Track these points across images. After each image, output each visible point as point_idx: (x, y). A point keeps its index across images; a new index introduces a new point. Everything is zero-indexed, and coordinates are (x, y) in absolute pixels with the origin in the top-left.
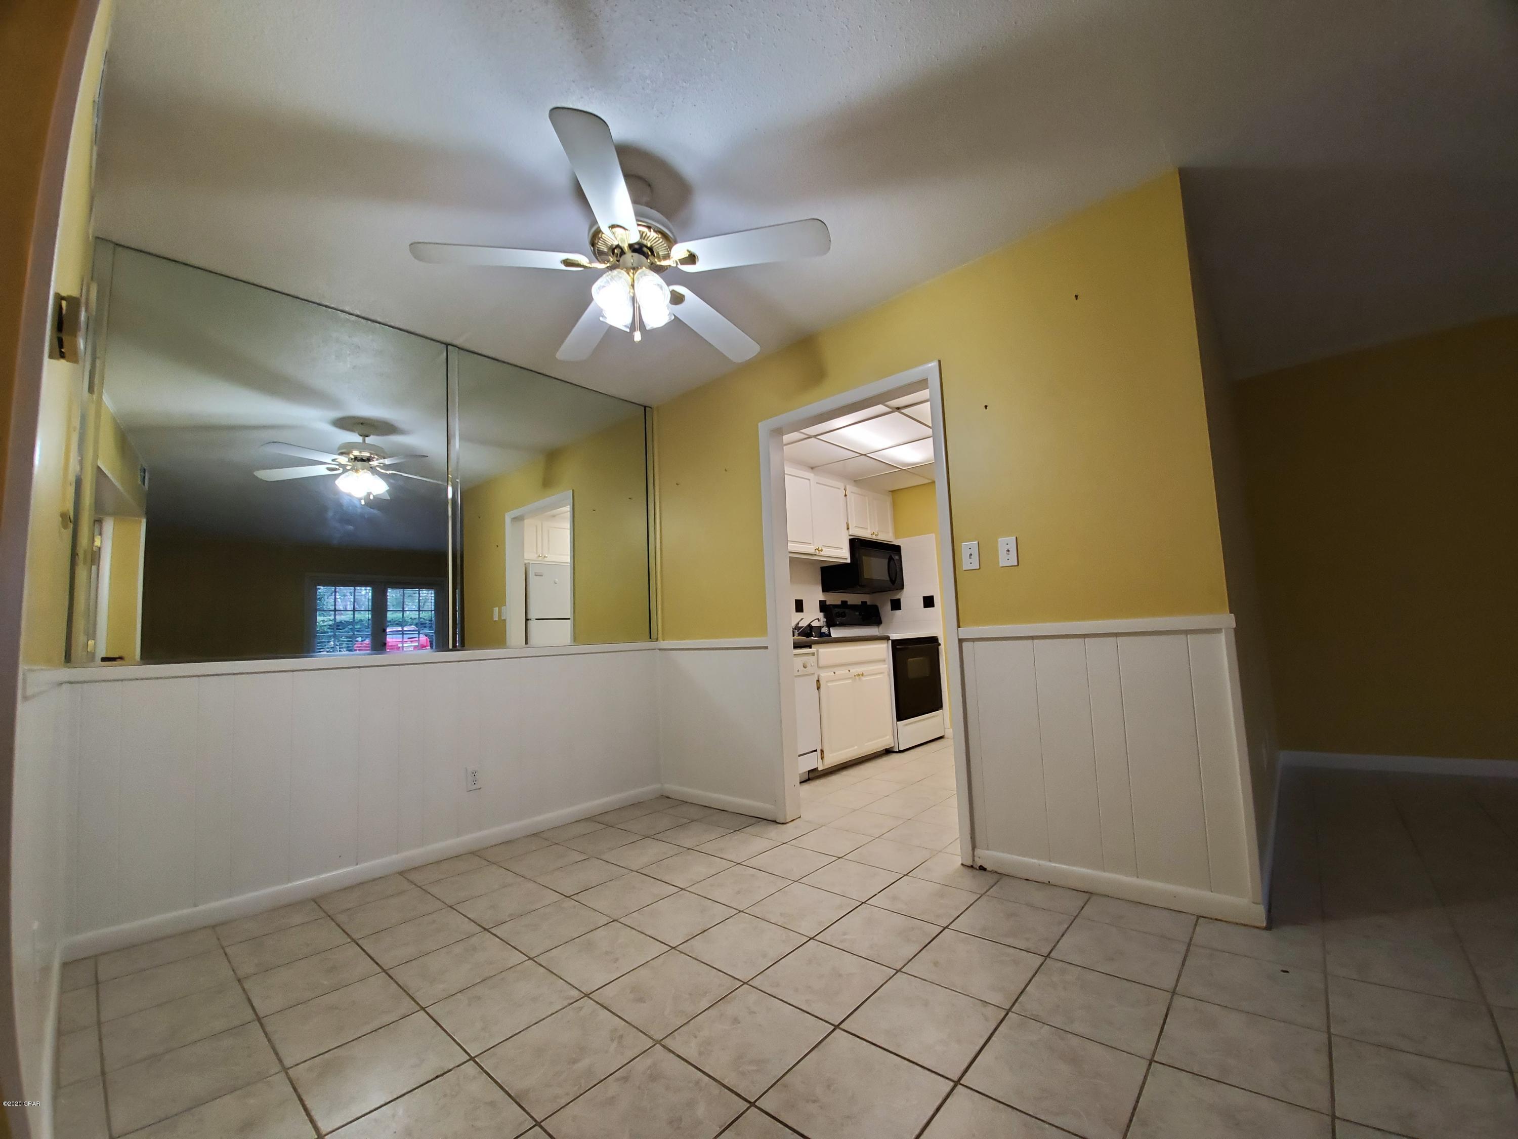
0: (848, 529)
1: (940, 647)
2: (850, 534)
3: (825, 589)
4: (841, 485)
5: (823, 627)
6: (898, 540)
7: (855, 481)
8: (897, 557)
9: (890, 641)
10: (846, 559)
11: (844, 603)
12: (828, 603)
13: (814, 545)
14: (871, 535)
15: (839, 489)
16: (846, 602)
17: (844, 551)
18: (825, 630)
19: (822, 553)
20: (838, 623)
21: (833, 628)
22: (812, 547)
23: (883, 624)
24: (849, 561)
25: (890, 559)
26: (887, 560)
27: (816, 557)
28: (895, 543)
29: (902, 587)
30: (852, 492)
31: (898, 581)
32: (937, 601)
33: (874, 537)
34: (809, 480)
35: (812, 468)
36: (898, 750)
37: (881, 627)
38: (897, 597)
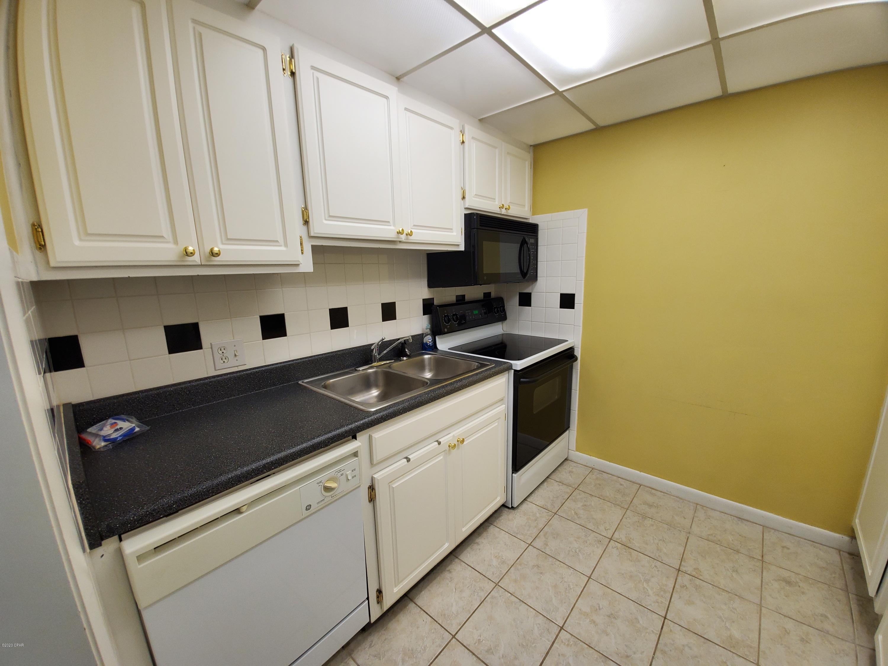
0: (464, 198)
1: (575, 364)
2: (467, 206)
3: (430, 285)
4: (454, 122)
5: (428, 335)
6: (535, 216)
7: (481, 120)
8: (532, 241)
9: (513, 371)
10: (458, 245)
11: (461, 299)
12: (436, 302)
13: (394, 225)
14: (499, 210)
15: (452, 128)
16: (464, 296)
17: (455, 234)
18: (428, 339)
19: (412, 238)
20: (446, 330)
21: (438, 336)
22: (392, 228)
23: (507, 320)
24: (462, 248)
25: (524, 243)
26: (519, 245)
27: (401, 244)
28: (531, 221)
29: (535, 278)
30: (473, 138)
31: (531, 272)
32: (579, 301)
33: (504, 211)
34: (387, 97)
35: (398, 79)
36: (510, 507)
37: (505, 323)
38: (527, 291)
